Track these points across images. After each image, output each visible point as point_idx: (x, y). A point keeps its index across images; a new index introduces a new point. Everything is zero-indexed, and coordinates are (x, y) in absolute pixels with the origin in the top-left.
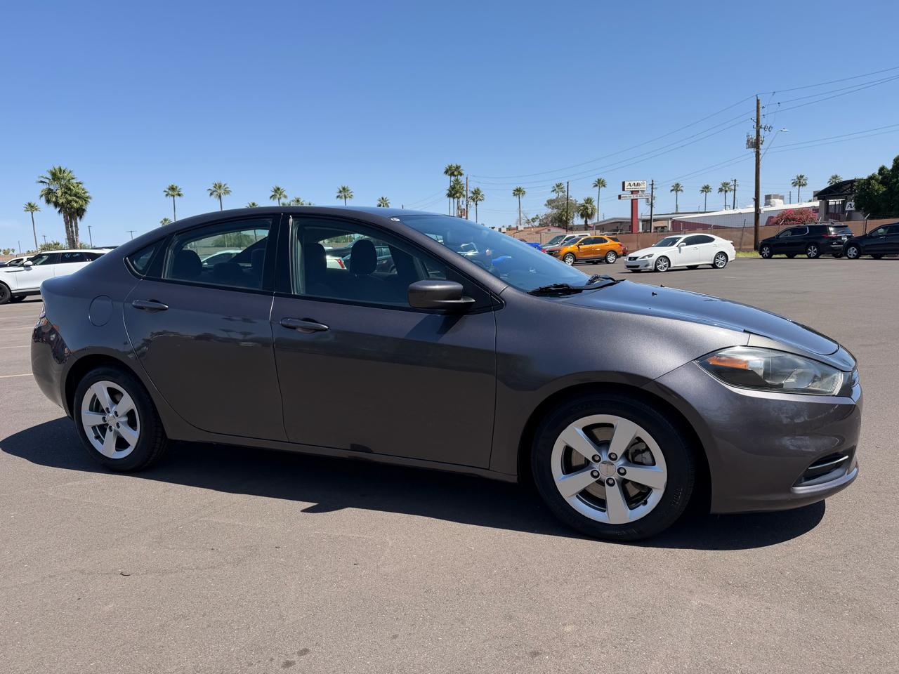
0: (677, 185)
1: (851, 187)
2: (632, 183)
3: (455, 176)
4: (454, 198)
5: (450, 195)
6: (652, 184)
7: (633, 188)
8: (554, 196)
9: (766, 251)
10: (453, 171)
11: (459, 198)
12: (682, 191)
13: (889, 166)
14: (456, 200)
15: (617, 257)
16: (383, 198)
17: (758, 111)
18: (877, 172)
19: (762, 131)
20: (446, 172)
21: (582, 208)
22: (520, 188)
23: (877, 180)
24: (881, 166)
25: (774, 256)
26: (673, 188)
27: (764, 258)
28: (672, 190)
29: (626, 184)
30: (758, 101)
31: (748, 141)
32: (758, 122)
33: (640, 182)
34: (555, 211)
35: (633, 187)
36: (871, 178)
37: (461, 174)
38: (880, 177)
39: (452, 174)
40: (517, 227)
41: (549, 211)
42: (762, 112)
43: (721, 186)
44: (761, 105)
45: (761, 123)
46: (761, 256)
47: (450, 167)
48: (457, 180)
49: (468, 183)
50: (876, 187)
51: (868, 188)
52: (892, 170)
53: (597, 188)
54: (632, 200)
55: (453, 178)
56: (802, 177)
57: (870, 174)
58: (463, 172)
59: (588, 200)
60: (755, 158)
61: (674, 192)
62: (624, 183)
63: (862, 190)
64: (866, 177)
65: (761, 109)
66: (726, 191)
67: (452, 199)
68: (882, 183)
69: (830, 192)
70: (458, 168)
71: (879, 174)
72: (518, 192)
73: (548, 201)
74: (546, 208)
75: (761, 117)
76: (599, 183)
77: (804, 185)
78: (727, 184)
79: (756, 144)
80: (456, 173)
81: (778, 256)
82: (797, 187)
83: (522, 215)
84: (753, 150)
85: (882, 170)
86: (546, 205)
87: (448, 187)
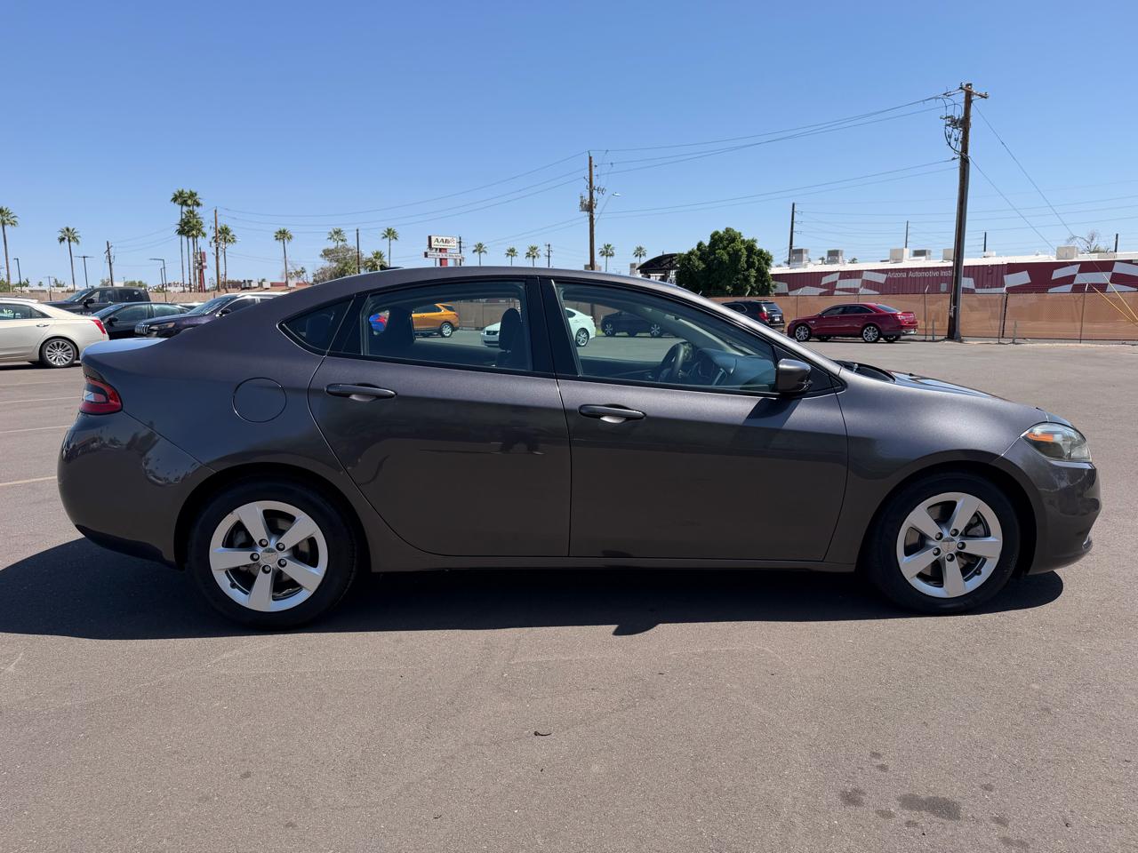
0: (480, 246)
1: (671, 262)
2: (440, 239)
3: (189, 206)
4: (188, 237)
5: (181, 232)
6: (460, 242)
7: (441, 245)
8: (332, 245)
9: (609, 328)
10: (181, 199)
11: (197, 237)
12: (485, 252)
13: (707, 242)
14: (190, 240)
15: (454, 329)
16: (68, 230)
17: (591, 170)
18: (696, 248)
19: (595, 193)
20: (175, 199)
21: (370, 264)
22: (284, 231)
23: (696, 255)
24: (698, 241)
25: (617, 334)
26: (475, 248)
27: (607, 336)
28: (474, 251)
29: (433, 239)
30: (590, 158)
31: (582, 203)
32: (591, 185)
33: (449, 238)
34: (335, 265)
35: (441, 243)
36: (691, 253)
37: (198, 205)
38: (699, 253)
39: (184, 203)
40: (287, 283)
41: (326, 264)
42: (595, 171)
43: (528, 251)
44: (593, 164)
45: (594, 184)
46: (604, 334)
47: (181, 194)
48: (192, 212)
49: (218, 218)
50: (697, 263)
51: (689, 264)
52: (709, 246)
53: (387, 239)
54: (441, 259)
55: (185, 209)
56: (609, 246)
57: (690, 250)
58: (201, 201)
59: (377, 253)
60: (589, 223)
61: (477, 253)
62: (430, 238)
63: (683, 265)
64: (686, 252)
65: (593, 167)
66: (534, 257)
67: (184, 238)
68: (700, 258)
69: (652, 266)
70: (192, 195)
71: (698, 249)
72: (282, 235)
73: (324, 251)
74: (321, 260)
75: (594, 178)
76: (388, 234)
77: (612, 255)
78: (535, 249)
79: (589, 208)
80: (189, 202)
81: (621, 334)
82: (605, 257)
83: (289, 266)
84: (586, 214)
85: (700, 244)
86: (322, 256)
87: (178, 220)
